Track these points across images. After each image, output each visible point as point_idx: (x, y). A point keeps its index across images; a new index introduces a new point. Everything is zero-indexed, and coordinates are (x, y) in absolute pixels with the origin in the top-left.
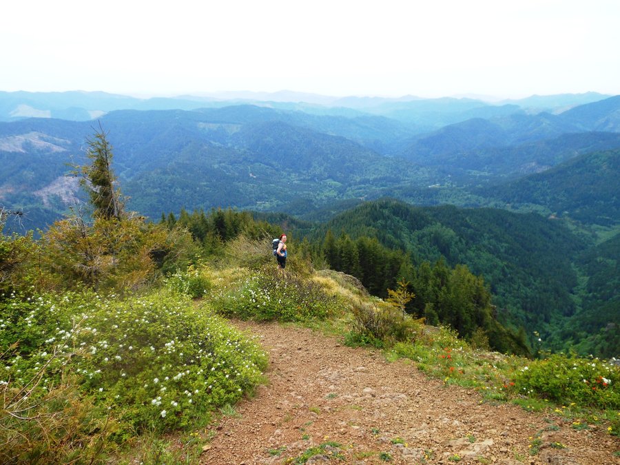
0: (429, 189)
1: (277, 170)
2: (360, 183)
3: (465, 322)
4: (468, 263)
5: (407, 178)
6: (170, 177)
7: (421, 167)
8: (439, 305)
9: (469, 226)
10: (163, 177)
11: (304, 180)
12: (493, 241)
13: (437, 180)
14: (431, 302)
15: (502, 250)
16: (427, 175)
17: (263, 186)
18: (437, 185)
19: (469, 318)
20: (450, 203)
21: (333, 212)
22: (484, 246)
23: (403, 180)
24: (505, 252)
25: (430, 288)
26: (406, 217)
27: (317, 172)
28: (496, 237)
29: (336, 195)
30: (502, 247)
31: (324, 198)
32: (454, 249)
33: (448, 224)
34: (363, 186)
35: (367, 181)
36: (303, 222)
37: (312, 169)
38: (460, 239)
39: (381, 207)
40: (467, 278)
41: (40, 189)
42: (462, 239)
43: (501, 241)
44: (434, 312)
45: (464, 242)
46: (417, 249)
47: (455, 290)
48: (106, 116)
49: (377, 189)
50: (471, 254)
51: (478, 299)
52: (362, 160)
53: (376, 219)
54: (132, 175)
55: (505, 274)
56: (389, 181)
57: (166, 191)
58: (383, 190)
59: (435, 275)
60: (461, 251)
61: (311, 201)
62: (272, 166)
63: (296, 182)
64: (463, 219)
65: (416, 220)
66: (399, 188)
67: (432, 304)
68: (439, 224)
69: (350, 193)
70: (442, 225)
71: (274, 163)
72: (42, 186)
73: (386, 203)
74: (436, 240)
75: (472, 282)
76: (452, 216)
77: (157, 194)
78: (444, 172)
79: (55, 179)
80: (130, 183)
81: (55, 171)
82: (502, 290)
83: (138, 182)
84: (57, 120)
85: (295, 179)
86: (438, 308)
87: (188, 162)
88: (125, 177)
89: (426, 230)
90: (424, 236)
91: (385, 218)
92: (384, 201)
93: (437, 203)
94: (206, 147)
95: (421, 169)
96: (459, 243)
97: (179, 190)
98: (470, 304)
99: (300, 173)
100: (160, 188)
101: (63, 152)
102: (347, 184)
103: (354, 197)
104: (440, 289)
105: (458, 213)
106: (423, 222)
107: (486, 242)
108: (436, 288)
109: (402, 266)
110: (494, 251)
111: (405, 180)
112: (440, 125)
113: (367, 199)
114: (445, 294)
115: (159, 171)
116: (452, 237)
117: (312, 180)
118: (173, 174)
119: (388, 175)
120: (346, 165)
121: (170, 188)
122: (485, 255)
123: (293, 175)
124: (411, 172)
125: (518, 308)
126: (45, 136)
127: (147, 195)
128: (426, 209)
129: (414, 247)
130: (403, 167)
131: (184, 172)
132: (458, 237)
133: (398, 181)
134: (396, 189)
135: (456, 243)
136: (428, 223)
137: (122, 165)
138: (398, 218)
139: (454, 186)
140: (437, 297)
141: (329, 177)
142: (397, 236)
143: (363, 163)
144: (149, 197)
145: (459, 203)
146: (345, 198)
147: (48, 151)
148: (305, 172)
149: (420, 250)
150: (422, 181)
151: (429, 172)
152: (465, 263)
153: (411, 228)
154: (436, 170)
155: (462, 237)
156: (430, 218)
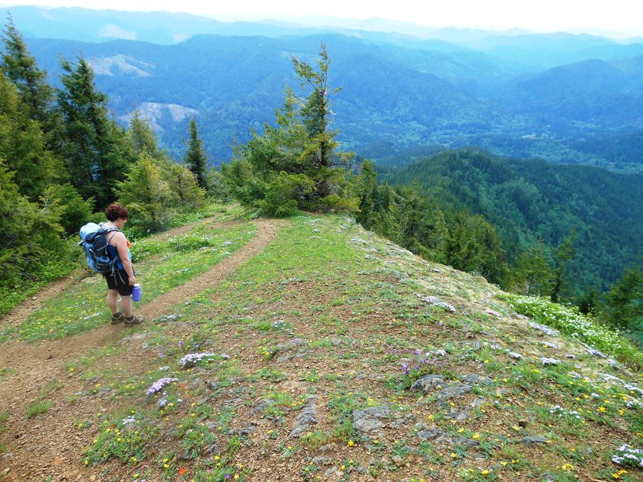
0: (522, 140)
1: (359, 108)
2: (447, 128)
4: (548, 223)
5: (499, 126)
6: (249, 109)
7: (518, 114)
9: (557, 185)
10: (243, 109)
11: (387, 121)
12: (582, 202)
13: (533, 130)
15: (591, 213)
16: (523, 124)
17: (343, 124)
18: (532, 136)
20: (544, 157)
21: (413, 158)
22: (571, 207)
23: (494, 128)
24: (594, 215)
26: (486, 169)
27: (402, 113)
28: (586, 199)
29: (419, 139)
30: (591, 209)
31: (405, 141)
32: (534, 207)
33: (533, 181)
34: (449, 131)
35: (456, 126)
36: (379, 166)
37: (396, 109)
38: (543, 197)
39: (462, 156)
41: (126, 114)
42: (545, 197)
43: (591, 204)
45: (547, 200)
46: (493, 204)
48: (190, 40)
49: (464, 136)
50: (552, 213)
52: (453, 103)
53: (453, 169)
54: (212, 104)
55: (588, 239)
56: (479, 128)
57: (244, 123)
58: (470, 137)
60: (542, 210)
61: (392, 144)
62: (355, 103)
63: (378, 122)
64: (552, 176)
65: (497, 173)
66: (489, 137)
68: (522, 179)
69: (434, 138)
70: (526, 180)
71: (357, 100)
72: (128, 111)
73: (468, 153)
74: (516, 196)
76: (540, 172)
77: (236, 126)
78: (543, 121)
79: (139, 104)
80: (210, 113)
81: (140, 95)
82: (581, 256)
83: (218, 113)
84: (143, 43)
85: (377, 119)
87: (267, 94)
88: (205, 107)
89: (506, 185)
90: (502, 191)
91: (464, 169)
92: (465, 151)
93: (528, 156)
94: (286, 79)
95: (517, 116)
96: (541, 202)
97: (257, 123)
99: (383, 112)
100: (239, 120)
101: (148, 77)
102: (432, 128)
103: (438, 143)
105: (547, 169)
106: (504, 176)
107: (573, 203)
110: (582, 214)
111: (497, 128)
112: (548, 65)
113: (451, 146)
115: (239, 102)
116: (534, 194)
117: (395, 121)
118: (253, 106)
119: (478, 121)
120: (434, 107)
121: (249, 121)
122: (569, 216)
123: (375, 115)
124: (504, 118)
125: (595, 276)
126: (131, 59)
127: (227, 127)
128: (511, 162)
129: (491, 201)
130: (497, 113)
131: (264, 105)
132: (541, 195)
133: (488, 128)
134: (485, 137)
135: (538, 201)
136: (511, 177)
137: (203, 93)
138: (478, 170)
139: (552, 138)
141: (414, 119)
142: (474, 189)
143: (453, 106)
144: (227, 129)
145: (551, 157)
146: (428, 144)
147: (134, 76)
148: (389, 112)
149: (496, 205)
150: (515, 130)
151: (526, 120)
152: (544, 224)
153: (491, 182)
154: (535, 118)
155: (546, 196)
156: (513, 172)
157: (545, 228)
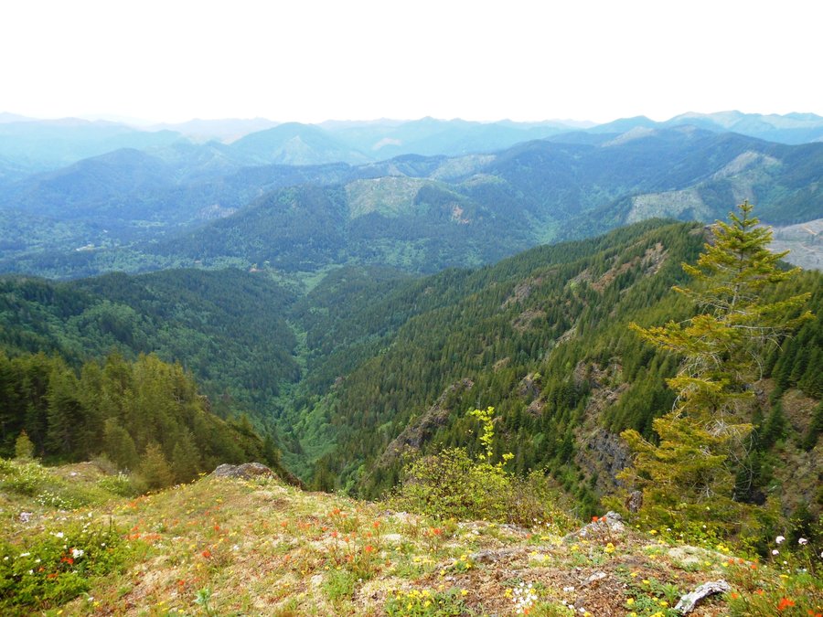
0: (78, 254)
3: (170, 429)
4: (163, 346)
5: (36, 241)
7: (57, 221)
8: (126, 417)
9: (153, 298)
12: (189, 311)
13: (86, 239)
14: (113, 416)
15: (204, 321)
16: (69, 233)
18: (90, 247)
19: (174, 422)
20: (116, 269)
22: (179, 320)
23: (29, 245)
24: (208, 323)
25: (106, 397)
26: (49, 299)
28: (192, 306)
30: (203, 317)
32: (138, 332)
33: (121, 300)
38: (143, 317)
40: (158, 370)
42: (146, 316)
43: (199, 310)
44: (120, 429)
45: (150, 320)
46: (80, 344)
47: (145, 389)
50: (163, 334)
51: (181, 394)
55: (215, 351)
56: (5, 249)
59: (109, 376)
60: (149, 333)
64: (141, 289)
65: (68, 302)
66: (27, 258)
67: (115, 419)
68: (107, 302)
70: (112, 302)
73: (8, 284)
74: (108, 325)
75: (166, 373)
76: (121, 287)
78: (95, 226)
82: (216, 372)
86: (126, 422)
89: (88, 314)
90: (86, 323)
91: (13, 307)
92: (3, 282)
93: (96, 272)
95: (57, 225)
96: (143, 323)
98: (172, 403)
104: (122, 394)
105: (132, 281)
106: (80, 302)
107: (181, 315)
108: (116, 395)
109: (52, 375)
110: (194, 324)
111: (33, 244)
112: (70, 158)
114: (130, 398)
116: (131, 317)
122: (183, 332)
124: (39, 230)
125: (240, 389)
128: (80, 283)
129: (75, 342)
130: (26, 225)
132: (140, 315)
133: (20, 246)
134: (20, 259)
135: (139, 323)
136: (89, 302)
138: (35, 304)
139: (116, 245)
140: (120, 406)
142: (42, 331)
145: (130, 267)
149: (85, 345)
150: (63, 243)
151: (72, 228)
152: (159, 349)
153: (63, 315)
154: (83, 224)
155: (146, 314)
156: (90, 295)
157: (162, 354)
